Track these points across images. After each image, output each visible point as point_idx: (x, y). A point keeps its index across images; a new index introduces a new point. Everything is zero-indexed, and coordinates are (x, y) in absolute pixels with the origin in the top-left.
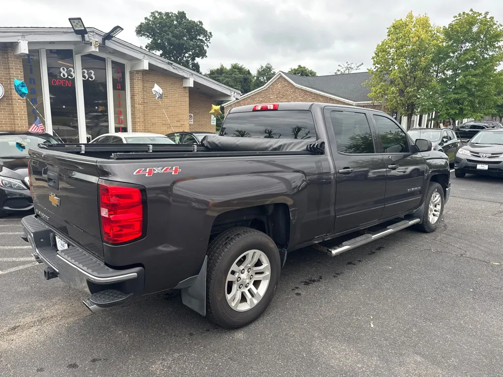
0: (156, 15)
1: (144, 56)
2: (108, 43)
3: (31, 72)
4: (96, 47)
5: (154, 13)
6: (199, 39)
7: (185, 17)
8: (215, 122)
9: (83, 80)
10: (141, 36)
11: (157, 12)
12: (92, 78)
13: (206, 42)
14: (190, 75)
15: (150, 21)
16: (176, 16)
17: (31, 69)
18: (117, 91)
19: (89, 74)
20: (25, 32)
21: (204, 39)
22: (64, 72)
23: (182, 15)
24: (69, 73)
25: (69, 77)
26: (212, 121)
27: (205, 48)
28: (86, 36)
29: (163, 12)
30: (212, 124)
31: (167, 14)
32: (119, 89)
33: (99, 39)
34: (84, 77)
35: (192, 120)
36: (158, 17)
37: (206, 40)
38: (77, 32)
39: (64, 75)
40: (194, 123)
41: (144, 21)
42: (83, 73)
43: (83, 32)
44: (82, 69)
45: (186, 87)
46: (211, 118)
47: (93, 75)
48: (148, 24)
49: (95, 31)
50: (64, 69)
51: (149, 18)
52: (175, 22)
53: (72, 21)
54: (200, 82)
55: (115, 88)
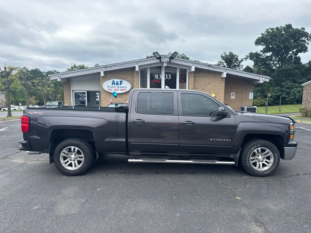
0: (270, 30)
1: (193, 64)
2: (172, 61)
3: (144, 78)
4: (165, 64)
5: (268, 29)
6: (302, 40)
7: (291, 27)
8: (252, 97)
9: (165, 79)
10: (258, 45)
11: (270, 28)
12: (169, 78)
13: (306, 41)
14: (225, 71)
15: (264, 35)
16: (284, 28)
17: (144, 77)
18: (182, 83)
19: (168, 76)
20: (137, 62)
21: (306, 39)
22: (157, 76)
23: (289, 26)
24: (159, 77)
25: (159, 79)
26: (250, 97)
27: (306, 45)
28: (162, 59)
29: (275, 27)
30: (250, 98)
31: (277, 28)
32: (183, 82)
33: (168, 60)
34: (165, 77)
35: (234, 97)
36: (271, 31)
37: (307, 40)
38: (158, 58)
39: (157, 78)
40: (235, 98)
41: (260, 36)
42: (165, 76)
43: (160, 58)
44: (165, 74)
45: (223, 78)
46: (249, 94)
47: (170, 77)
48: (262, 37)
49: (165, 56)
50: (157, 75)
51: (264, 33)
52: (283, 32)
53: (154, 54)
54: (232, 74)
55: (180, 82)
